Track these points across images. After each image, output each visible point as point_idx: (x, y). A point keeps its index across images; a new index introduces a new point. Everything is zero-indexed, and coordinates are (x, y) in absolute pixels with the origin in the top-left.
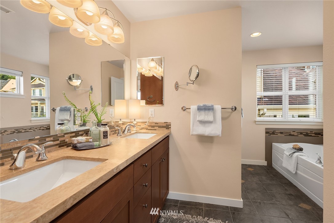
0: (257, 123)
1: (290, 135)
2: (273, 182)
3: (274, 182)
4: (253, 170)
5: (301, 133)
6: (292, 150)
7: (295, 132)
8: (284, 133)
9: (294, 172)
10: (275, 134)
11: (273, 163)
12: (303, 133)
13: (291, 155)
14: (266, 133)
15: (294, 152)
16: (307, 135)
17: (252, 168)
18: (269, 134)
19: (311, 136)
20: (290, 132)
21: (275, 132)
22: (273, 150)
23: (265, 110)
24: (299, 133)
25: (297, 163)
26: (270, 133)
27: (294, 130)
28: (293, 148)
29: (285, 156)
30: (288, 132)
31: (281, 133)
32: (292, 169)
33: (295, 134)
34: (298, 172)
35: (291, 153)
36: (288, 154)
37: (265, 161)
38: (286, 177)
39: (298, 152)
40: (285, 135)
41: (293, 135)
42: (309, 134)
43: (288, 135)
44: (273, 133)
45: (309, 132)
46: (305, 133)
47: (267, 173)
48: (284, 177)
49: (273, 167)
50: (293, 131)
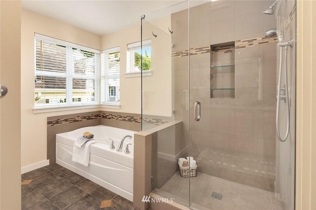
0: (35, 112)
1: (75, 121)
2: (63, 188)
3: (65, 187)
4: (31, 180)
5: (84, 118)
6: (83, 139)
7: (79, 117)
8: (68, 120)
9: (87, 165)
10: (59, 122)
11: (57, 158)
12: (86, 117)
13: (83, 146)
14: (48, 124)
15: (87, 142)
16: (89, 118)
17: (28, 179)
18: (52, 124)
19: (92, 119)
20: (75, 118)
21: (59, 120)
22: (57, 143)
23: (40, 94)
24: (83, 118)
25: (90, 153)
26: (53, 122)
27: (78, 115)
28: (84, 137)
29: (74, 148)
30: (72, 118)
31: (66, 120)
32: (84, 162)
33: (79, 119)
34: (91, 163)
35: (83, 143)
36: (80, 146)
37: (46, 160)
38: (75, 172)
39: (90, 140)
40: (70, 123)
41: (78, 121)
42: (91, 117)
43: (73, 121)
44: (57, 122)
45: (90, 115)
46: (88, 117)
47: (52, 176)
48: (73, 172)
49: (57, 164)
50: (77, 117)
